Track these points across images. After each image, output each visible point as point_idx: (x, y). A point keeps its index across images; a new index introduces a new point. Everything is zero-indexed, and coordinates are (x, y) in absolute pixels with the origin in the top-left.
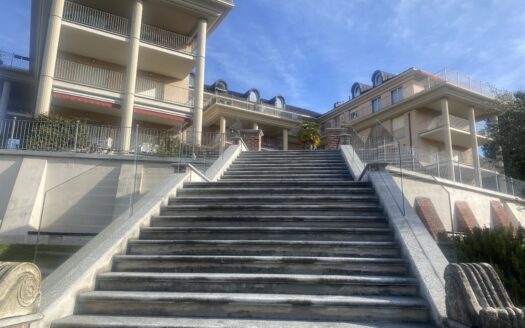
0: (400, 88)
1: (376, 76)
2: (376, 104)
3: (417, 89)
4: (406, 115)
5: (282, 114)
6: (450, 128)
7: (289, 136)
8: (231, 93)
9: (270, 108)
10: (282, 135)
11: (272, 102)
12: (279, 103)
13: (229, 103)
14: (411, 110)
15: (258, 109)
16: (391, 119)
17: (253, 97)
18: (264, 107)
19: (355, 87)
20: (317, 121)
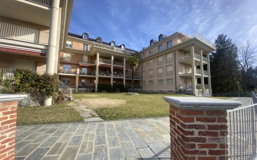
0: (171, 41)
1: (161, 36)
2: (160, 48)
3: (179, 41)
4: (174, 52)
5: (123, 51)
6: (194, 59)
7: (126, 60)
8: (103, 43)
9: (118, 49)
10: (123, 59)
11: (120, 47)
12: (123, 47)
13: (100, 46)
14: (176, 50)
15: (113, 49)
16: (166, 54)
17: (112, 44)
18: (115, 48)
19: (152, 41)
20: (137, 55)
